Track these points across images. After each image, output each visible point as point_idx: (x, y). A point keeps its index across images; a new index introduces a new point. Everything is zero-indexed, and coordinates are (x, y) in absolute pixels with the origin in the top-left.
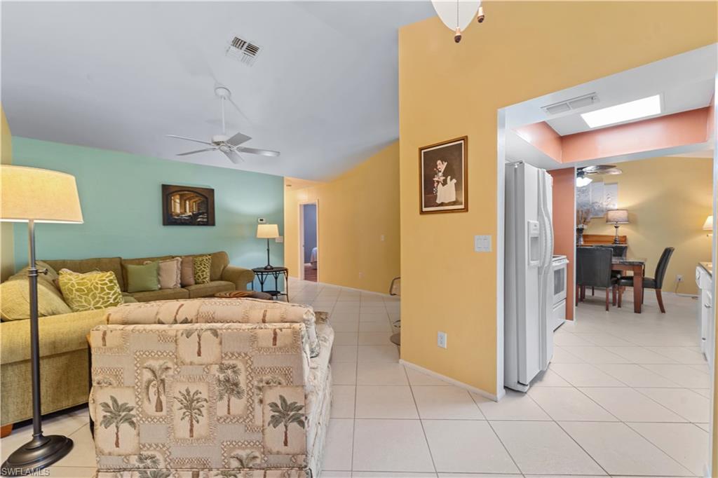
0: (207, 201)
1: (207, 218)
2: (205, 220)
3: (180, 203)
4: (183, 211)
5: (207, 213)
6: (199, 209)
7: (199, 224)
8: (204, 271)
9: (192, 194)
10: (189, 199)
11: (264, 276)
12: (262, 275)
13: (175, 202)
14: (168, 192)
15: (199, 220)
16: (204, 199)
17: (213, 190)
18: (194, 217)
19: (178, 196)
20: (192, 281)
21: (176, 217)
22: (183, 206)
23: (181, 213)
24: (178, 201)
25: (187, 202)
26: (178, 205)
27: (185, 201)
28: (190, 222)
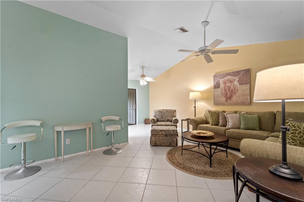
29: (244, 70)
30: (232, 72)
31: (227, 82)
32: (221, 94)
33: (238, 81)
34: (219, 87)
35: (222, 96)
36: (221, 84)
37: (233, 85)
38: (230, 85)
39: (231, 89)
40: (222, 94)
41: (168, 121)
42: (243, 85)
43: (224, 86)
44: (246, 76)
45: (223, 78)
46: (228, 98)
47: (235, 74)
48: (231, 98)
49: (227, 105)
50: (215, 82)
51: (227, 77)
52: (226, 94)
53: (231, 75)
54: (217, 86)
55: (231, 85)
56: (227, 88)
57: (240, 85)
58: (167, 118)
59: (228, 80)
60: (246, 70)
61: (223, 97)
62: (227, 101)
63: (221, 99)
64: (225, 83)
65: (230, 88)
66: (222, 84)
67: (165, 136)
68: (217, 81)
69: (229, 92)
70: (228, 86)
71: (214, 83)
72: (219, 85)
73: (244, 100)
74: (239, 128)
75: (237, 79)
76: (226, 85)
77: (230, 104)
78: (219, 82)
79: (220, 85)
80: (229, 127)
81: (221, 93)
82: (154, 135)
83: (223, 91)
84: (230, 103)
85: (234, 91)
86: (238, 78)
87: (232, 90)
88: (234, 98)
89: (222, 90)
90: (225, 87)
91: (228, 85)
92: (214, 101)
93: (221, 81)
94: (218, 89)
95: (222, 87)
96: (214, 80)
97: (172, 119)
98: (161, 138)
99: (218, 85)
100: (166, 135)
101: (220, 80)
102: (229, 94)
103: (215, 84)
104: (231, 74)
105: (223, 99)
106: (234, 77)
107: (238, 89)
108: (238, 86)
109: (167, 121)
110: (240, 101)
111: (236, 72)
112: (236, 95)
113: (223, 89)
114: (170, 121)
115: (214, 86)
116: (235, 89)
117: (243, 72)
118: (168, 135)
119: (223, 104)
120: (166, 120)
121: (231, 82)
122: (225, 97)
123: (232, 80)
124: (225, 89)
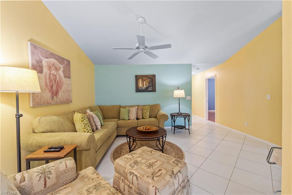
0: (152, 81)
1: (153, 88)
2: (152, 89)
3: (142, 83)
4: (143, 86)
5: (152, 86)
6: (149, 85)
7: (149, 91)
8: (146, 113)
9: (146, 78)
10: (145, 80)
11: (175, 118)
12: (174, 117)
13: (140, 82)
14: (137, 78)
15: (149, 89)
16: (152, 80)
17: (155, 75)
18: (147, 88)
19: (141, 80)
20: (141, 117)
21: (140, 89)
22: (143, 84)
24: (141, 81)
25: (144, 82)
26: (141, 83)
27: (144, 81)
28: (146, 91)
29: (67, 60)
30: (57, 56)
31: (53, 68)
34: (41, 71)
35: (47, 89)
36: (45, 67)
37: (59, 74)
38: (56, 74)
39: (57, 80)
40: (46, 85)
42: (67, 78)
43: (48, 72)
44: (68, 68)
46: (54, 93)
47: (61, 60)
48: (57, 93)
49: (53, 105)
50: (34, 58)
51: (53, 60)
52: (52, 87)
53: (56, 59)
55: (57, 74)
56: (52, 76)
59: (53, 65)
61: (47, 91)
62: (52, 98)
63: (45, 94)
64: (50, 68)
65: (56, 78)
66: (46, 67)
68: (38, 59)
69: (55, 84)
71: (32, 59)
72: (42, 67)
73: (68, 97)
75: (62, 69)
76: (52, 73)
77: (57, 104)
78: (41, 62)
79: (44, 68)
83: (48, 81)
84: (57, 101)
85: (60, 84)
86: (63, 67)
90: (50, 74)
92: (33, 98)
93: (45, 62)
95: (46, 72)
96: (33, 53)
99: (39, 67)
101: (42, 58)
102: (54, 88)
103: (35, 62)
104: (56, 57)
106: (59, 64)
107: (63, 82)
108: (63, 78)
110: (65, 99)
112: (62, 90)
113: (48, 77)
116: (61, 81)
119: (48, 104)
121: (57, 69)
122: (50, 91)
123: (58, 68)
124: (50, 78)
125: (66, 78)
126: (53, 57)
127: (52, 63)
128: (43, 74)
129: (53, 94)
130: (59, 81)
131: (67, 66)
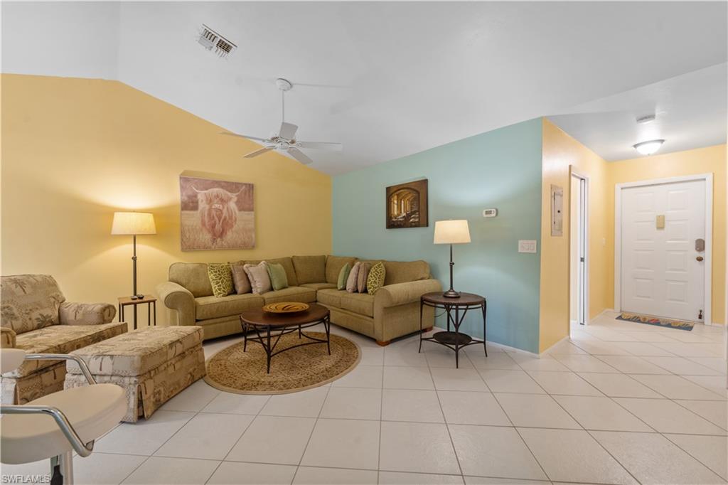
0: (419, 196)
1: (419, 217)
2: (417, 220)
3: (397, 204)
4: (399, 212)
5: (418, 211)
6: (412, 208)
7: (412, 226)
9: (406, 191)
10: (404, 198)
13: (394, 203)
14: (390, 192)
15: (411, 221)
16: (417, 195)
17: (427, 180)
18: (408, 217)
19: (396, 197)
21: (394, 220)
22: (399, 208)
23: (399, 215)
24: (396, 202)
25: (402, 202)
26: (396, 206)
27: (401, 200)
28: (405, 224)
29: (246, 184)
30: (225, 182)
31: (216, 201)
32: (200, 225)
33: (237, 203)
34: (195, 208)
35: (204, 229)
36: (202, 201)
37: (227, 208)
38: (221, 208)
39: (224, 216)
40: (204, 224)
41: (43, 324)
42: (245, 211)
43: (207, 207)
44: (249, 196)
45: (207, 189)
46: (218, 234)
47: (232, 186)
48: (222, 234)
49: (215, 250)
50: (184, 194)
51: (216, 190)
52: (213, 226)
53: (222, 187)
54: (189, 205)
55: (223, 208)
56: (214, 212)
57: (241, 209)
58: (35, 315)
59: (218, 196)
60: (250, 185)
62: (214, 240)
63: (201, 236)
64: (210, 201)
65: (222, 213)
66: (204, 202)
67: (179, 360)
68: (190, 193)
69: (219, 221)
70: (217, 210)
71: (182, 195)
72: (197, 202)
73: (246, 239)
74: (272, 289)
75: (235, 199)
76: (213, 207)
77: (222, 248)
78: (196, 196)
79: (200, 203)
80: (259, 290)
81: (200, 222)
82: (149, 372)
83: (206, 219)
84: (222, 245)
85: (230, 221)
86: (237, 196)
87: (225, 219)
88: (230, 236)
89: (203, 216)
90: (210, 210)
91: (217, 206)
92: (182, 240)
93: (201, 195)
94: (192, 212)
95: (204, 208)
96: (182, 188)
97: (57, 313)
98: (171, 370)
99: (193, 202)
100: (183, 355)
101: (197, 191)
102: (218, 227)
103: (186, 198)
104: (223, 184)
105: (206, 237)
106: (229, 194)
107: (235, 217)
108: (237, 212)
109: (39, 327)
110: (239, 242)
111: (233, 183)
112: (233, 229)
113: (206, 214)
114: (53, 324)
115: (182, 202)
116: (231, 217)
117: (244, 187)
118: (187, 353)
119: (206, 248)
120: (36, 323)
121: (223, 201)
122: (210, 232)
123: (225, 198)
124: (209, 214)
125: (243, 212)
126: (216, 185)
127: (215, 194)
128: (199, 211)
129: (214, 235)
130: (228, 217)
131: (245, 194)
